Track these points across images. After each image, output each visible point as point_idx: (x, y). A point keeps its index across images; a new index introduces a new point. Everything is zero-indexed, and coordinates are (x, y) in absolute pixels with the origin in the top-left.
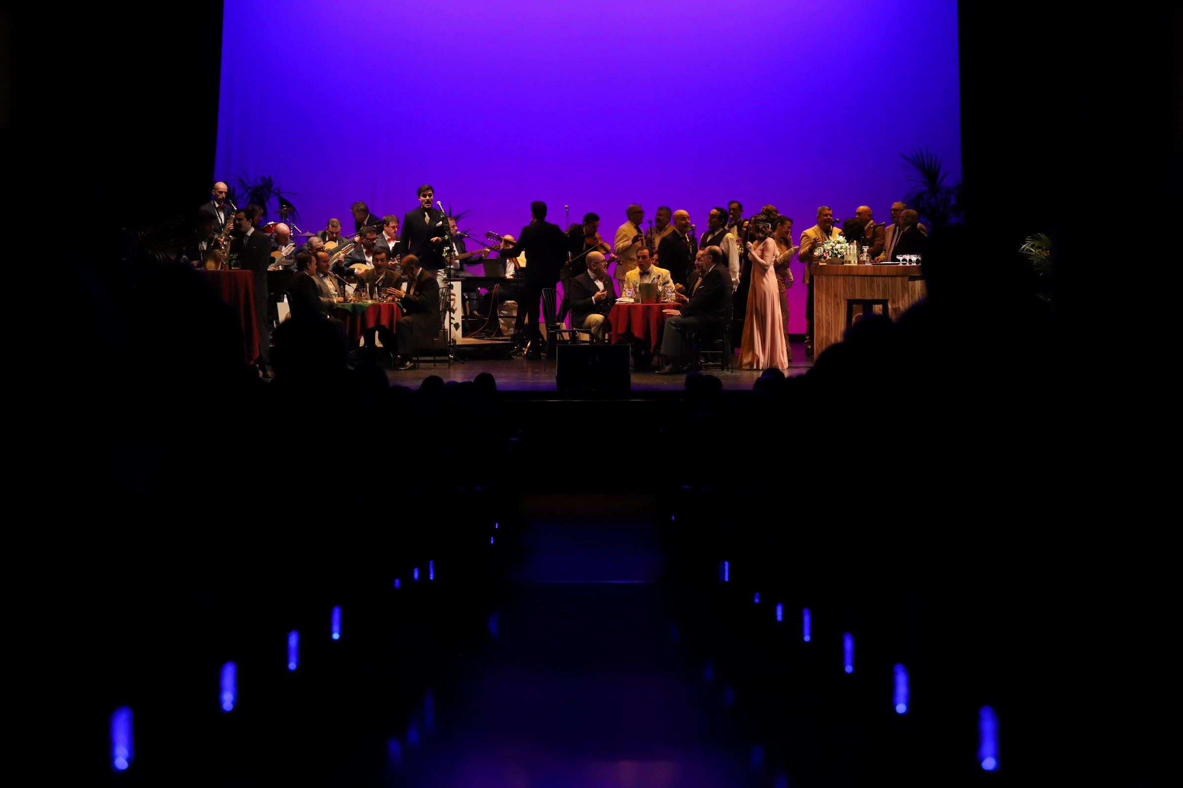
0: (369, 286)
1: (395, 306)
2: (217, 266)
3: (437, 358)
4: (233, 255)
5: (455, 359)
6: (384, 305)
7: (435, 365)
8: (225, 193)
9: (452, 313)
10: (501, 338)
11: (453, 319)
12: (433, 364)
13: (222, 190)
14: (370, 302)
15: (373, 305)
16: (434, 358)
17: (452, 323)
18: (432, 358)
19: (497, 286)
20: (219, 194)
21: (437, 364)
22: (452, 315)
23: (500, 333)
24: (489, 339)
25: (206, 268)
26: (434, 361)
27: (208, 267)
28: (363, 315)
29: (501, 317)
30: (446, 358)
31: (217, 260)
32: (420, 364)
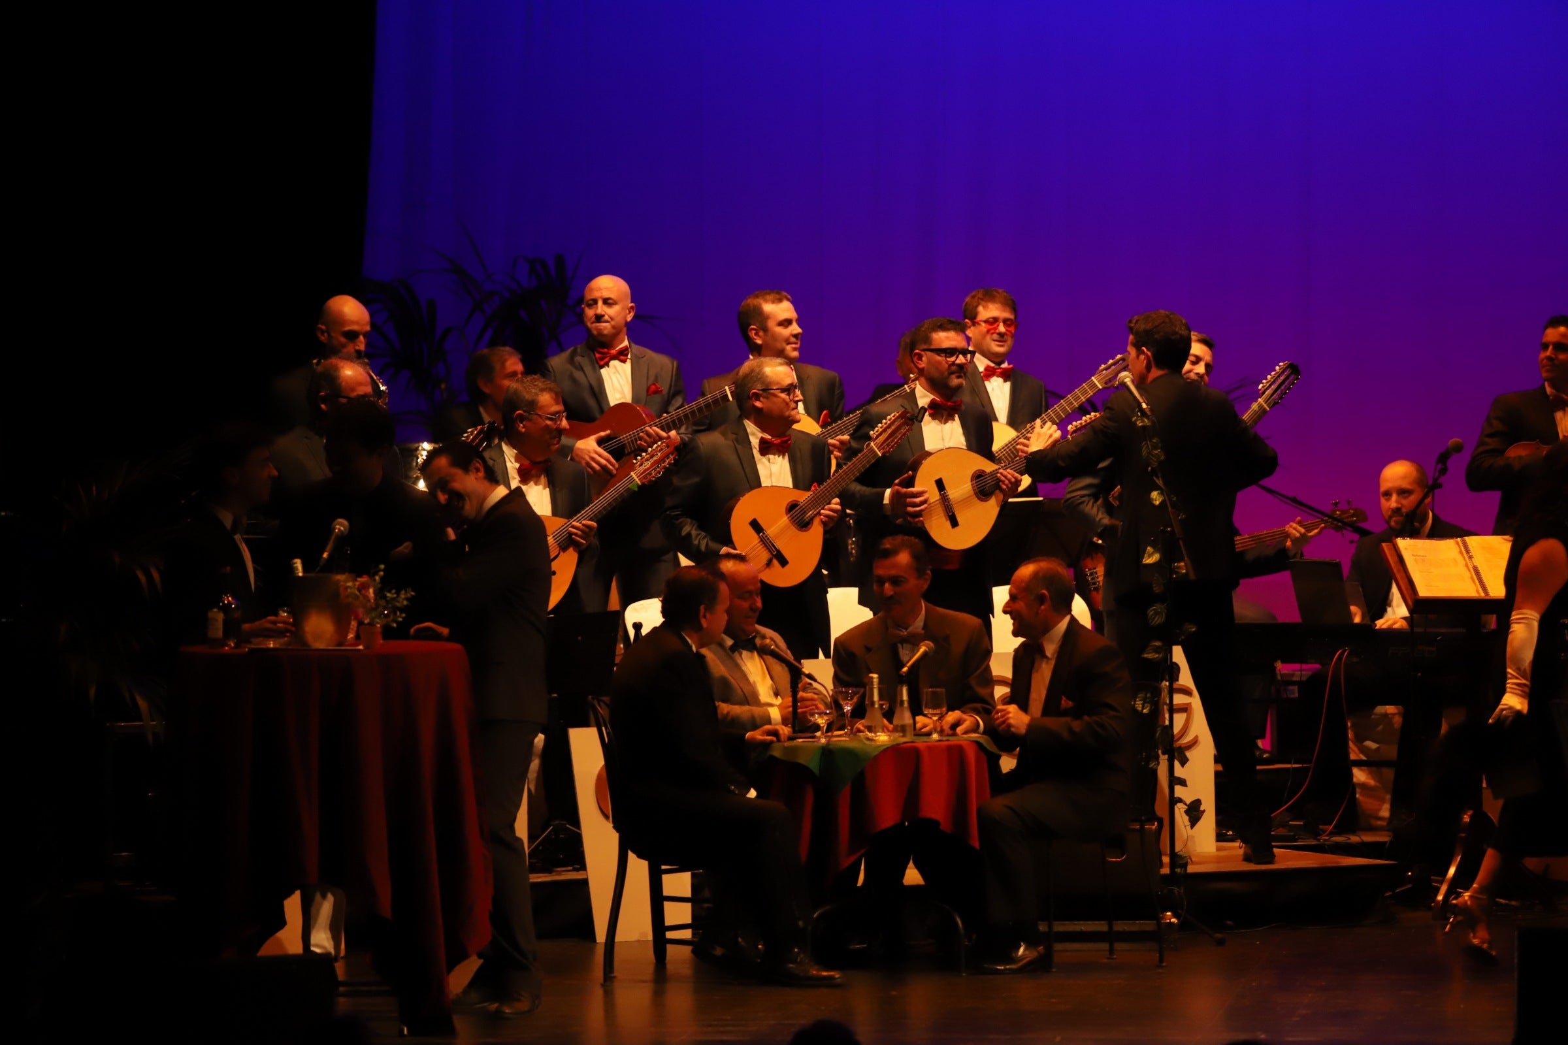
0: (880, 683)
1: (971, 754)
2: (341, 628)
3: (1120, 926)
4: (398, 593)
5: (1182, 926)
6: (931, 748)
7: (1111, 951)
8: (365, 335)
9: (1177, 764)
10: (1354, 839)
11: (1183, 783)
12: (1105, 946)
13: (355, 327)
14: (882, 738)
15: (893, 750)
16: (1110, 927)
17: (1180, 800)
18: (1101, 926)
19: (1340, 658)
20: (343, 340)
21: (1119, 946)
22: (1179, 771)
23: (1353, 820)
24: (1314, 842)
25: (304, 643)
26: (1110, 937)
27: (309, 638)
28: (860, 786)
29: (1359, 764)
30: (1148, 925)
31: (341, 612)
32: (1058, 947)
